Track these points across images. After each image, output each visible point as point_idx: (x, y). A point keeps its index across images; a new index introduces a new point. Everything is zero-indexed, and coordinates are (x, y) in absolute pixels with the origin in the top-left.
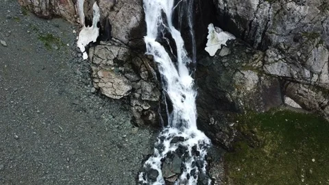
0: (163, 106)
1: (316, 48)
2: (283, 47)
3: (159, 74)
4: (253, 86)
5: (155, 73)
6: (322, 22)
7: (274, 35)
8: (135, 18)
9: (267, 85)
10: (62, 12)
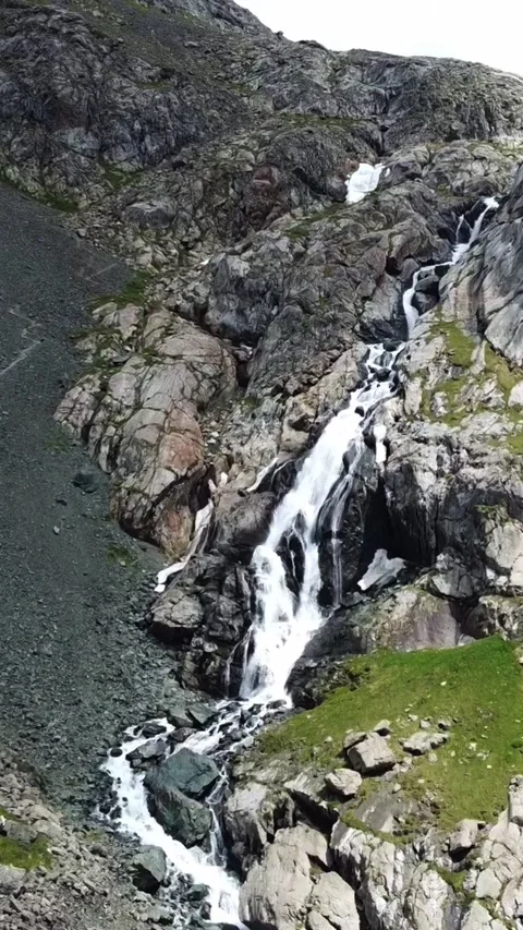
0: (240, 650)
1: (500, 527)
2: (459, 539)
3: (253, 598)
4: (404, 613)
5: (249, 593)
6: (504, 483)
7: (446, 521)
8: (252, 513)
9: (430, 609)
10: (164, 539)
